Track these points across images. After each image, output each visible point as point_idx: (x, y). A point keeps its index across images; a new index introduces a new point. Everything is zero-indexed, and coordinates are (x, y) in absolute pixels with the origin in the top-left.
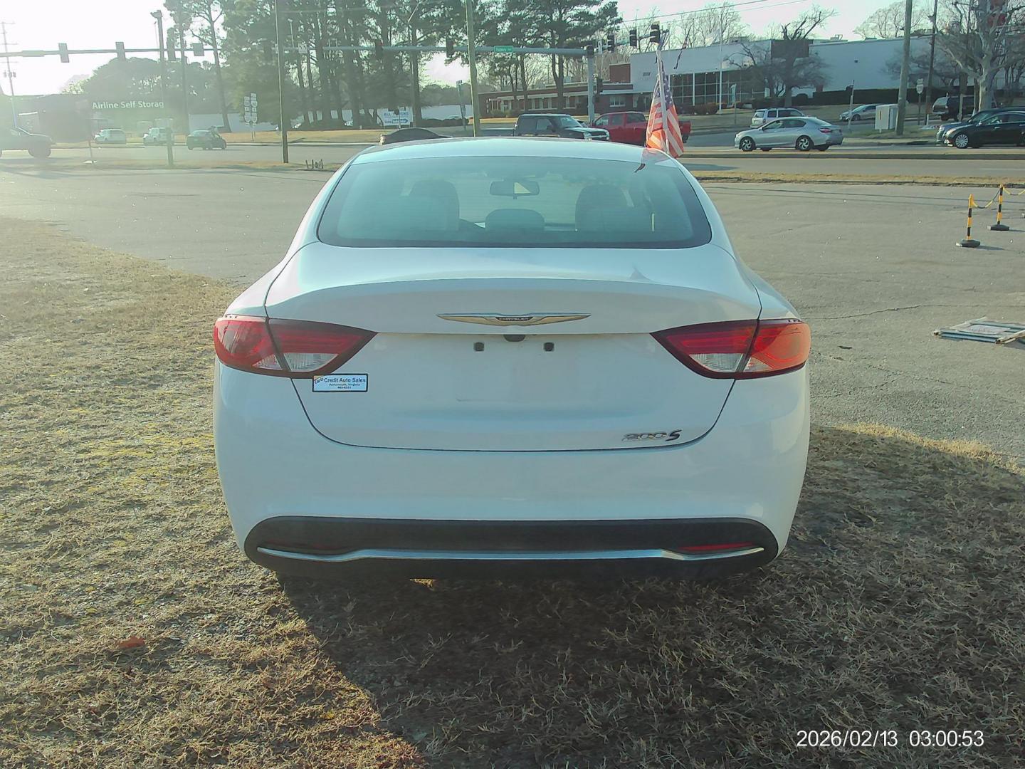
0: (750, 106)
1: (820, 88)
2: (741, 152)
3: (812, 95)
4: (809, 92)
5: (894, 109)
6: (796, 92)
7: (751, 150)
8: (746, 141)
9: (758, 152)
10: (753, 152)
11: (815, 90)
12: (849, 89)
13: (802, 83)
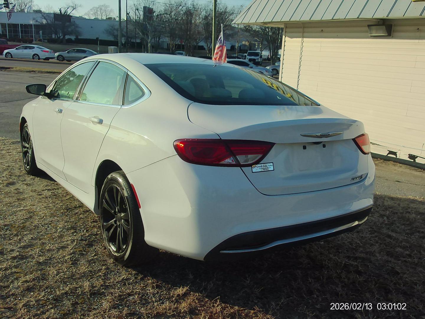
0: (46, 41)
1: (77, 36)
2: (58, 61)
3: (74, 39)
4: (73, 38)
5: (116, 49)
6: (67, 37)
7: (62, 61)
8: (60, 57)
9: (65, 62)
10: (63, 62)
11: (75, 37)
12: (97, 39)
13: (70, 34)
